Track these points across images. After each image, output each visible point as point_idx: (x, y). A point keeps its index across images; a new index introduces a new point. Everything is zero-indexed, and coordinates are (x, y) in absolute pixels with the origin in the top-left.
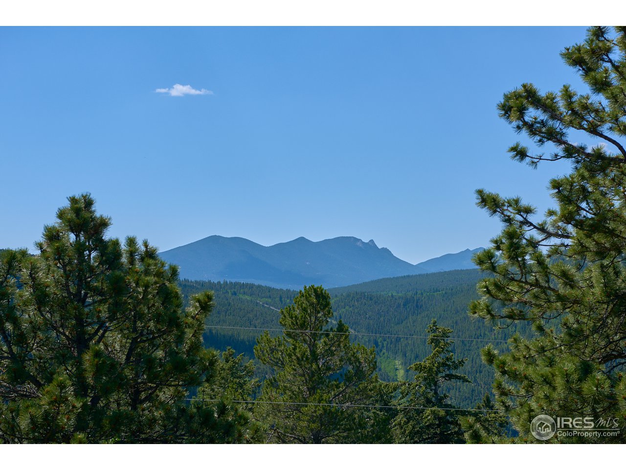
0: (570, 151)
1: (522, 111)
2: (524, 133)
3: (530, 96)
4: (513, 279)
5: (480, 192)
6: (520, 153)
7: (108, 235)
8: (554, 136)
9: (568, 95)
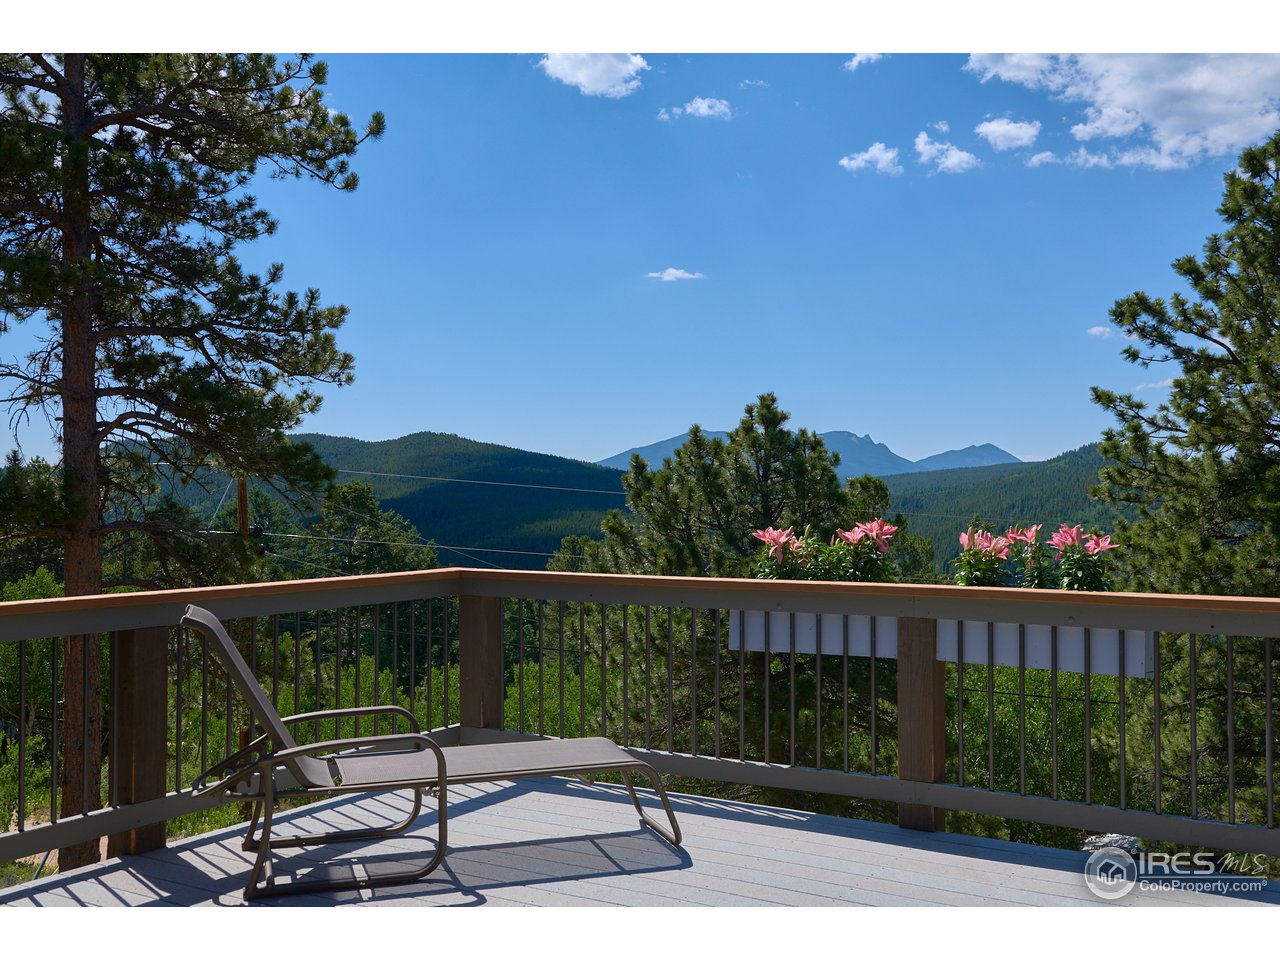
0: (1179, 353)
1: (1134, 316)
2: (1135, 336)
3: (1142, 303)
4: (1134, 467)
5: (1095, 390)
6: (1133, 355)
7: (786, 426)
8: (1165, 340)
9: (1179, 303)
